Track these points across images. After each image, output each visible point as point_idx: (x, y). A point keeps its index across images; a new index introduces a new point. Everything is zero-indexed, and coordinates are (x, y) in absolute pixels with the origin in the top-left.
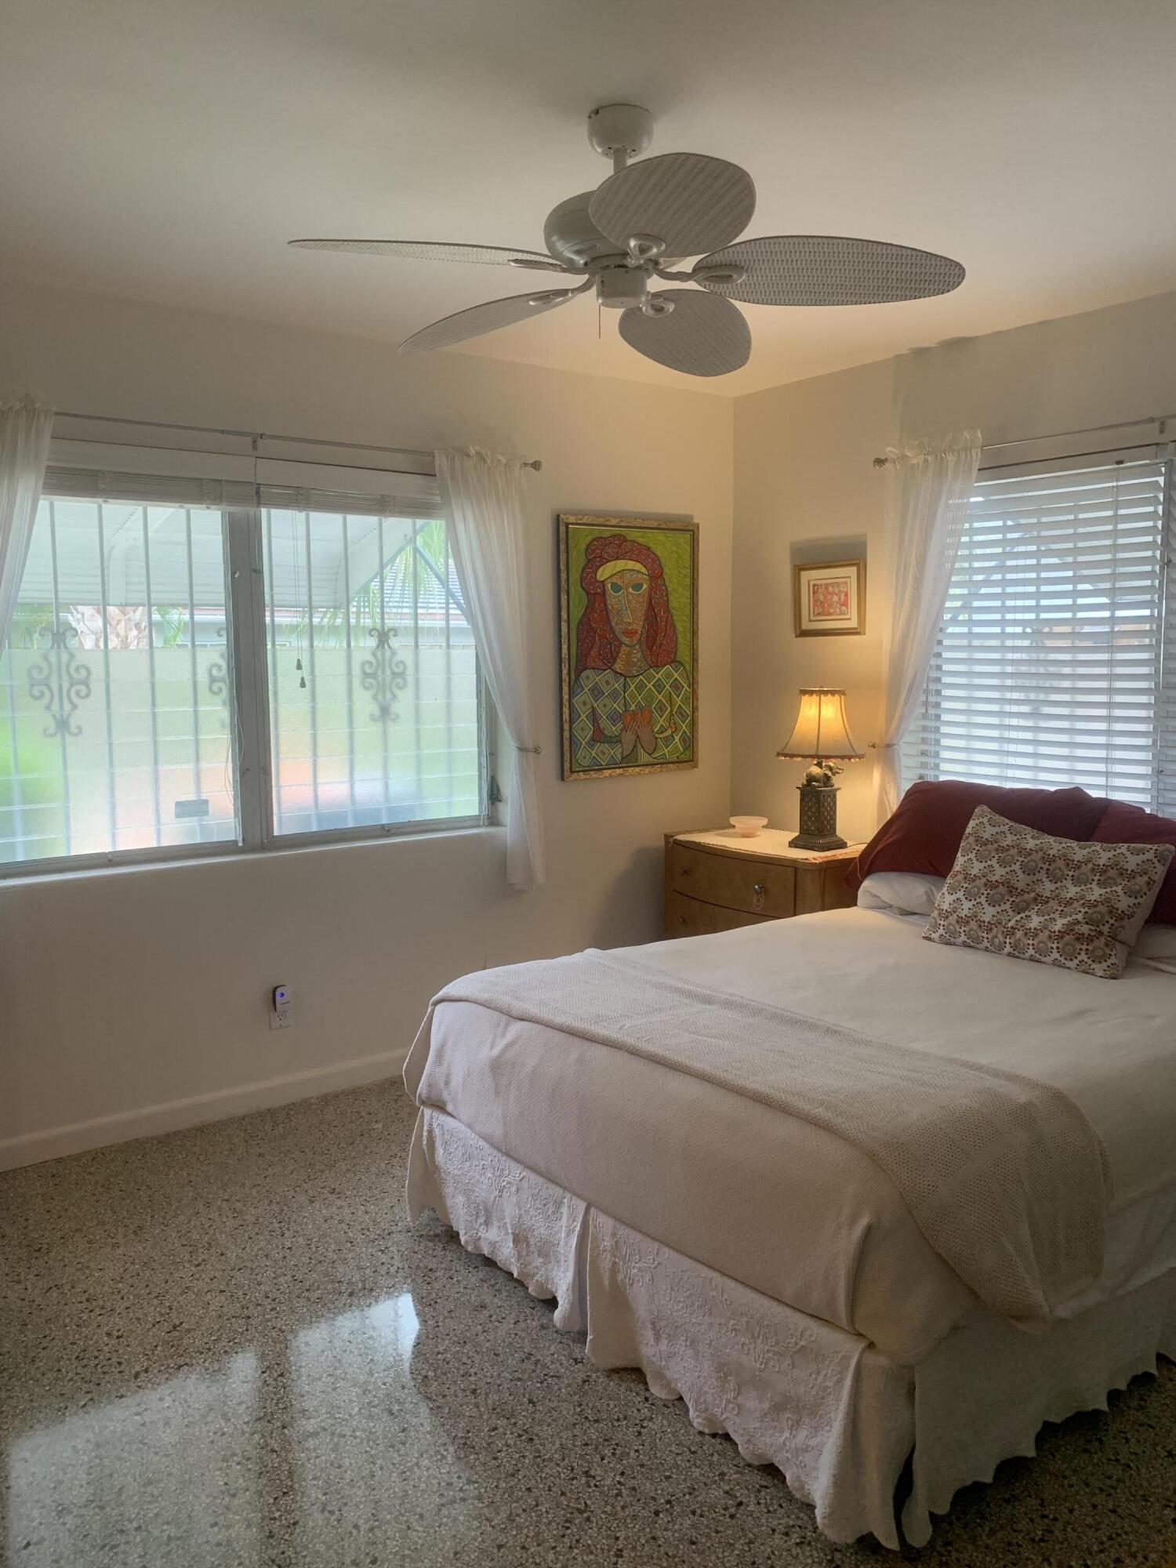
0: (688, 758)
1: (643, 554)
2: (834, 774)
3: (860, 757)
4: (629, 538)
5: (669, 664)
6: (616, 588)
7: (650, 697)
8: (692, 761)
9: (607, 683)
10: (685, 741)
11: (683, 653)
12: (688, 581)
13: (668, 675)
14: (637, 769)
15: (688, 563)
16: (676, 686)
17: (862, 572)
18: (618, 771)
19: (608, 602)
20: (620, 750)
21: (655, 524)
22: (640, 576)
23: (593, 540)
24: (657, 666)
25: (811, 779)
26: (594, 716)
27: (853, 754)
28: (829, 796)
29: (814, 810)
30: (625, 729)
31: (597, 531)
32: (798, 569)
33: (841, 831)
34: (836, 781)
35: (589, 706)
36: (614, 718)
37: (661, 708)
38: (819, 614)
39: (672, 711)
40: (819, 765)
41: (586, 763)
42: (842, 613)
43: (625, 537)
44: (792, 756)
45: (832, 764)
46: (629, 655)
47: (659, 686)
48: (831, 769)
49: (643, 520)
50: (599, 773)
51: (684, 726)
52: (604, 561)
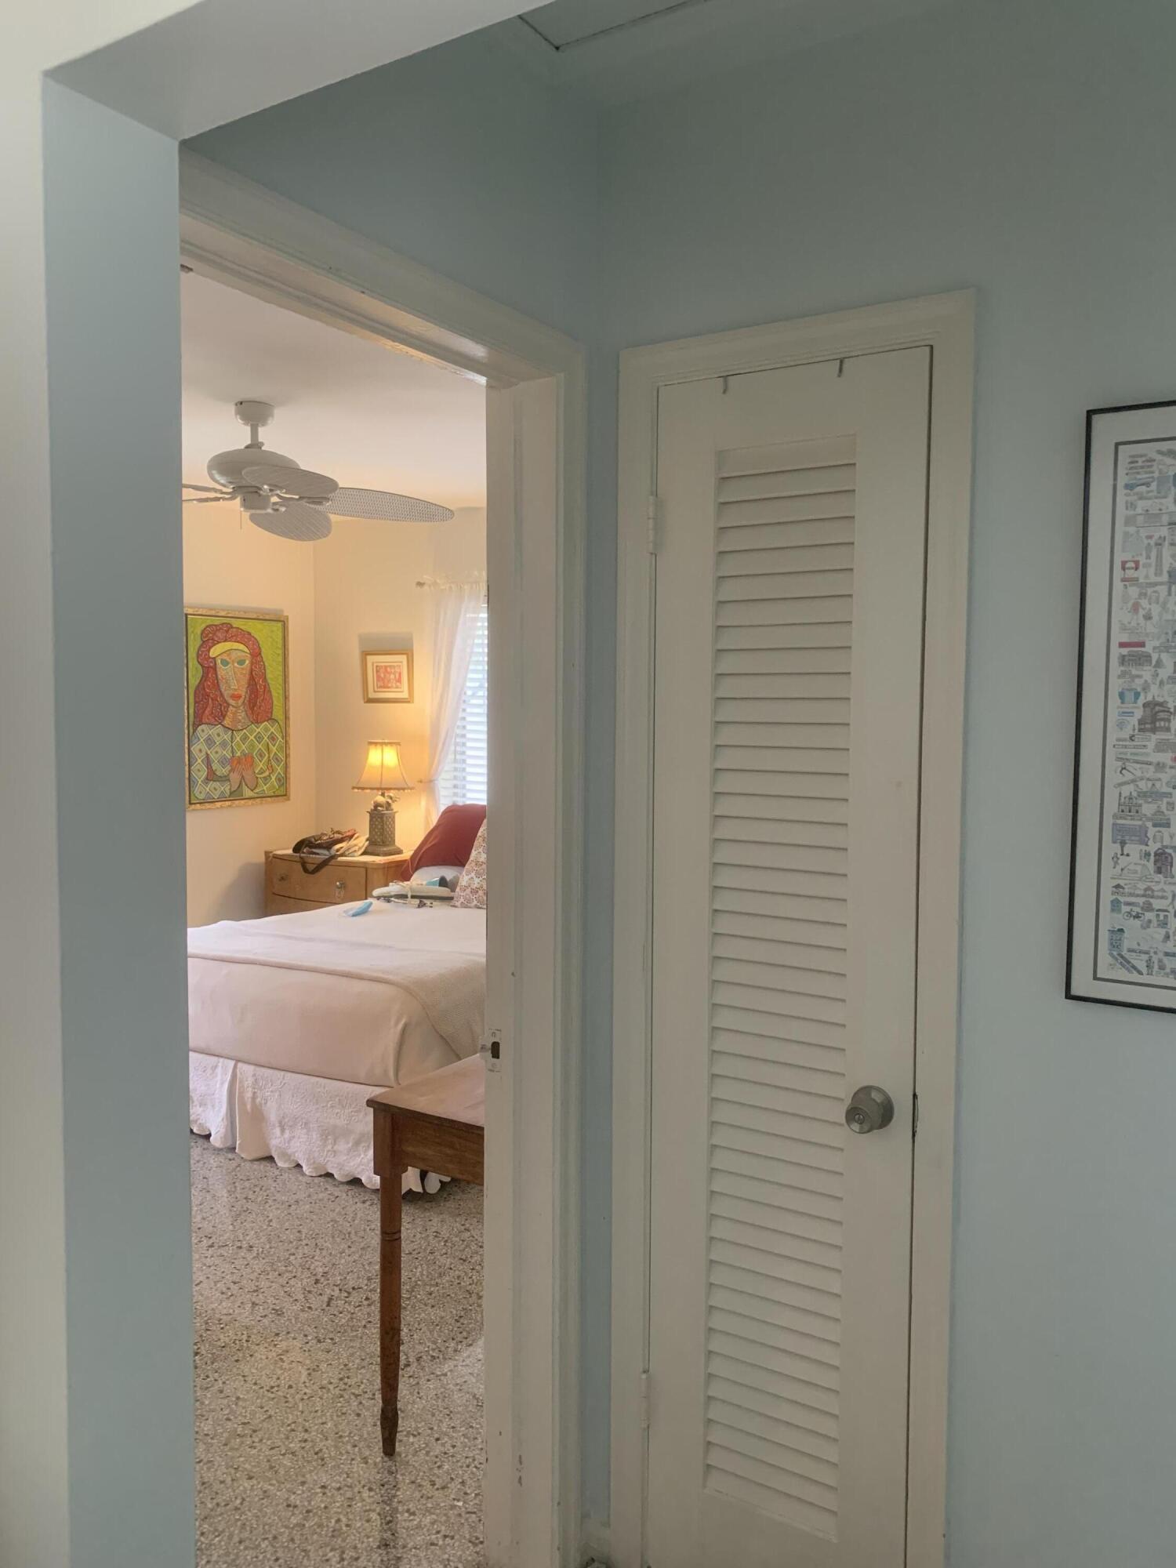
0: (282, 793)
1: (245, 637)
2: (393, 802)
3: (411, 789)
4: (234, 626)
5: (267, 721)
6: (225, 663)
7: (252, 746)
8: (285, 795)
9: (219, 735)
10: (280, 780)
11: (278, 713)
12: (280, 659)
13: (266, 730)
14: (242, 802)
15: (280, 645)
16: (273, 738)
17: (410, 658)
18: (227, 803)
19: (219, 673)
20: (229, 787)
21: (255, 616)
22: (244, 654)
23: (207, 627)
24: (257, 722)
25: (377, 805)
26: (208, 761)
27: (406, 786)
28: (390, 817)
29: (379, 827)
30: (232, 770)
31: (210, 621)
32: (365, 654)
33: (399, 842)
34: (394, 806)
35: (204, 753)
36: (223, 762)
37: (261, 755)
38: (381, 687)
39: (269, 757)
40: (383, 795)
41: (201, 797)
42: (397, 687)
43: (231, 625)
44: (363, 789)
45: (391, 795)
46: (235, 714)
47: (259, 738)
48: (391, 798)
49: (245, 612)
50: (212, 805)
51: (279, 770)
52: (216, 643)
